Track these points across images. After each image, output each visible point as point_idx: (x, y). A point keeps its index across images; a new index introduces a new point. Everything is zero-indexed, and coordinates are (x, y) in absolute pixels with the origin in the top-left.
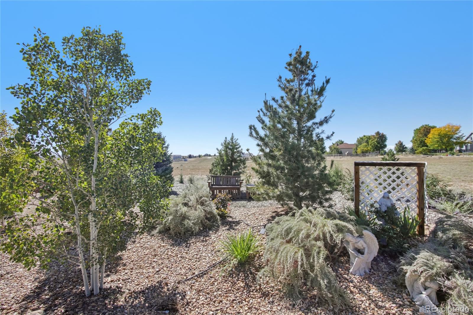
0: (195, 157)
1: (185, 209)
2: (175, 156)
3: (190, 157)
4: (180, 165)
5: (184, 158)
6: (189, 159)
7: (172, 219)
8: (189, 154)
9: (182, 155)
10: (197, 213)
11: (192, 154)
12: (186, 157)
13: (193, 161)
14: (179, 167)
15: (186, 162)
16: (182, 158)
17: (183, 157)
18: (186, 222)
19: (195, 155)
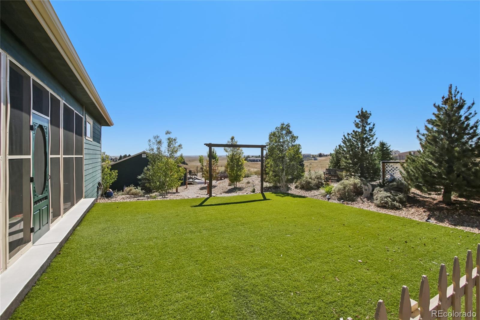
0: (326, 156)
1: (310, 180)
2: (304, 155)
3: (320, 155)
4: (309, 163)
5: (314, 157)
6: (319, 158)
7: (305, 183)
8: (319, 153)
9: (312, 154)
10: (315, 182)
11: (322, 153)
12: (316, 155)
13: (324, 160)
14: (308, 165)
15: (316, 161)
16: (312, 157)
17: (313, 155)
18: (311, 184)
19: (325, 154)
